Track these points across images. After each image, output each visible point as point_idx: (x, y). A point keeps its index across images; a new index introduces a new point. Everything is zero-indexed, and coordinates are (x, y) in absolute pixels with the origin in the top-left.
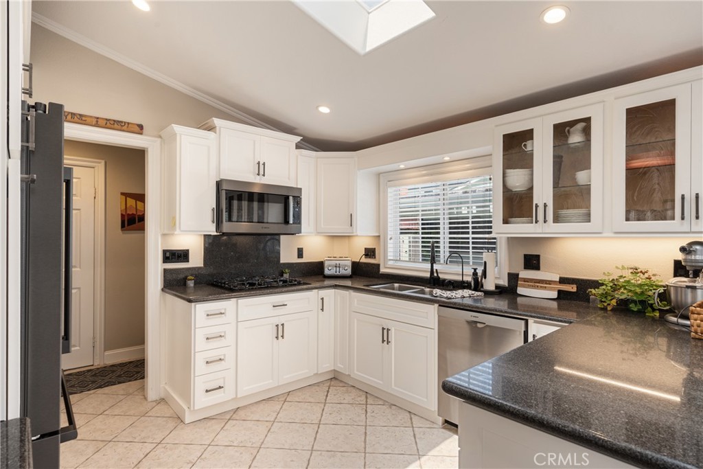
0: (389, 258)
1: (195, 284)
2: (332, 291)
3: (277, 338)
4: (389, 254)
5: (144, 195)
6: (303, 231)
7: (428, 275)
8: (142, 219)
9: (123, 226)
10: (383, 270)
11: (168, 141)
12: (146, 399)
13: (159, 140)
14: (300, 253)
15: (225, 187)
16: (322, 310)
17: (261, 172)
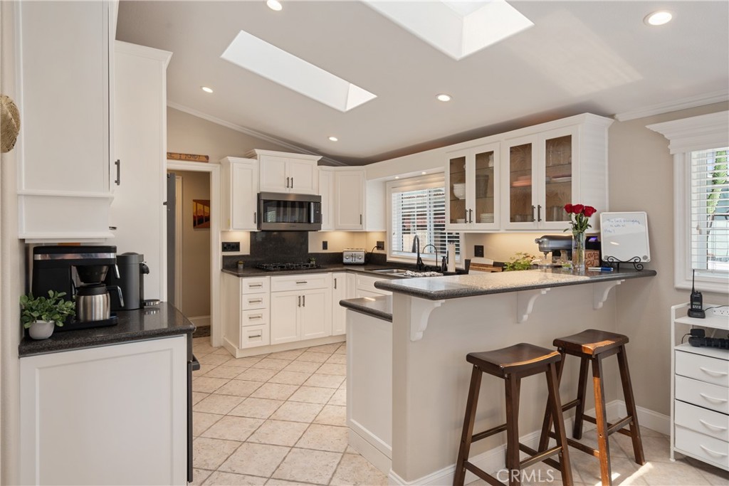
0: (393, 249)
1: (244, 267)
2: (343, 274)
3: (299, 306)
4: (393, 246)
5: (209, 201)
6: (322, 228)
7: (415, 262)
8: (208, 219)
9: (195, 225)
10: (389, 259)
11: (225, 167)
12: (211, 346)
13: (219, 165)
14: (325, 245)
15: (263, 198)
16: (335, 288)
17: (290, 185)
